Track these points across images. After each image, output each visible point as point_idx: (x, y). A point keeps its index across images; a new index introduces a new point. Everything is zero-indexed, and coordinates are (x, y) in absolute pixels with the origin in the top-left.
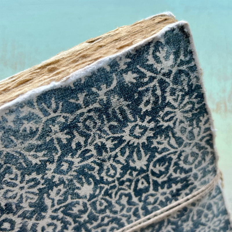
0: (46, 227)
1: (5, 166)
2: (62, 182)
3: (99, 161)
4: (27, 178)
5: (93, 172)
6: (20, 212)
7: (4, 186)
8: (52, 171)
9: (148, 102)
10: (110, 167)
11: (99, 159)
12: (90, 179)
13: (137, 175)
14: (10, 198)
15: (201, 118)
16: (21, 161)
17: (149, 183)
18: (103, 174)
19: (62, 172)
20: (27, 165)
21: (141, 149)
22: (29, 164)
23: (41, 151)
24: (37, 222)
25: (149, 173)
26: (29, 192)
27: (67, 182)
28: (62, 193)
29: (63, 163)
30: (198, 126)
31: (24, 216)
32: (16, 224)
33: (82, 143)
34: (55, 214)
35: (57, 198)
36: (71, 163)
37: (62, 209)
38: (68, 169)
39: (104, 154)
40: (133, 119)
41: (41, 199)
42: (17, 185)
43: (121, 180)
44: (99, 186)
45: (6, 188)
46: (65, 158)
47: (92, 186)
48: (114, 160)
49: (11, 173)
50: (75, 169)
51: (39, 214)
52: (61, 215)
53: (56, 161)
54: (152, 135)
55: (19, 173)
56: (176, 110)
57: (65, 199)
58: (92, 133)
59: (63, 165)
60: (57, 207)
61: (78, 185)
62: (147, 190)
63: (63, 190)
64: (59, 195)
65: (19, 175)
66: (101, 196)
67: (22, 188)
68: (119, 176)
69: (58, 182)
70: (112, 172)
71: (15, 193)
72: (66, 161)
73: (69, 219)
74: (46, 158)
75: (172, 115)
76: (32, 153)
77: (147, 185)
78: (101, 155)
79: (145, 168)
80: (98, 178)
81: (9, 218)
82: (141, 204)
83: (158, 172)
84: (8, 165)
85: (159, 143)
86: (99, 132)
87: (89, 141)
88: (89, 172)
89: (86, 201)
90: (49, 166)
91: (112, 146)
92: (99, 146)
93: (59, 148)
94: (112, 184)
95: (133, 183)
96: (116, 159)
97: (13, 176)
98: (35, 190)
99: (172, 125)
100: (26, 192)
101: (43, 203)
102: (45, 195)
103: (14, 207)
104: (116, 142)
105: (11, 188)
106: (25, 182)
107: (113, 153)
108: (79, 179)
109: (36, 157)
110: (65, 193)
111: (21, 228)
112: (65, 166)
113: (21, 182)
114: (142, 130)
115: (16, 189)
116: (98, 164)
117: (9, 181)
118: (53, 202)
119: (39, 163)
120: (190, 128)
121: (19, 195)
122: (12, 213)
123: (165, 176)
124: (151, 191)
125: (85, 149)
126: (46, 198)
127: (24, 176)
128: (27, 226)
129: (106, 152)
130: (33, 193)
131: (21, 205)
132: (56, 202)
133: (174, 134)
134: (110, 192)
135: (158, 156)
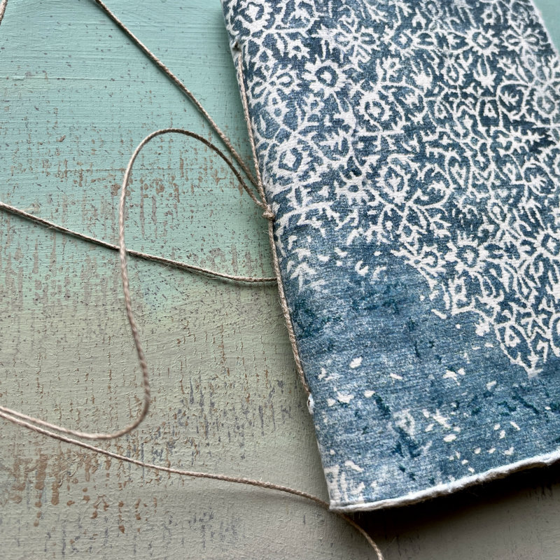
0: (371, 105)
1: (345, 6)
2: (398, 55)
3: (439, 54)
4: (363, 30)
5: (432, 63)
6: (347, 67)
7: (338, 26)
8: (390, 37)
9: (489, 16)
10: (451, 66)
11: (439, 51)
12: (429, 69)
13: (483, 94)
14: (341, 43)
15: (549, 58)
16: (362, 10)
17: (497, 113)
18: (444, 71)
19: (399, 44)
20: (366, 17)
21: (486, 63)
22: (368, 16)
23: (382, 10)
24: (363, 92)
25: (497, 98)
26: (362, 48)
27: (403, 59)
28: (396, 68)
29: (401, 35)
30: (547, 65)
31: (349, 73)
32: (339, 80)
33: (423, 25)
34: (384, 93)
35: (390, 72)
36: (410, 40)
37: (393, 90)
38: (406, 44)
39: (445, 48)
40: (475, 25)
41: (373, 62)
42: (351, 32)
43: (464, 90)
44: (438, 83)
45: (339, 29)
46: (404, 31)
47: (431, 78)
48: (456, 61)
49: (349, 16)
50: (414, 48)
51: (367, 82)
52: (391, 99)
53: (395, 29)
54: (497, 53)
55: (357, 20)
56: (520, 37)
57: (399, 79)
58: (433, 19)
59: (401, 37)
60: (388, 83)
61: (415, 69)
62: (496, 122)
63: (398, 66)
64: (393, 70)
65: (356, 23)
66: (439, 99)
67: (356, 38)
68: (462, 85)
69: (393, 53)
70: (453, 74)
71: (346, 40)
72: (405, 35)
73: (400, 109)
74: (385, 21)
75: (517, 40)
76: (374, 8)
77: (496, 116)
78: (442, 48)
79: (492, 90)
80: (438, 73)
81: (333, 67)
82: (489, 141)
83: (507, 103)
84: (348, 7)
85: (505, 65)
86: (440, 21)
87: (430, 26)
88: (429, 61)
89: (422, 95)
90: (387, 30)
91: (454, 44)
92: (440, 37)
93: (399, 17)
94: (454, 91)
95: (478, 104)
96: (458, 61)
97: (350, 21)
98: (369, 48)
99: (518, 52)
100: (359, 46)
101: (374, 69)
102: (378, 61)
103: (342, 56)
104: (458, 41)
105: (344, 33)
106: (360, 33)
107: (455, 52)
108: (417, 62)
109: (377, 14)
110: (400, 71)
111: (342, 89)
112: (403, 40)
113: (357, 31)
114: (486, 42)
115: (349, 37)
116: (438, 57)
117: (345, 23)
118: (385, 74)
119: (378, 22)
120: (538, 64)
121: (350, 45)
122: (338, 62)
123: (517, 114)
124: (501, 127)
125: (425, 32)
126: (378, 65)
127: (360, 27)
128: (349, 90)
129: (448, 47)
130: (366, 51)
131: (350, 58)
132: (388, 76)
133: (522, 63)
134: (451, 99)
135: (506, 82)
